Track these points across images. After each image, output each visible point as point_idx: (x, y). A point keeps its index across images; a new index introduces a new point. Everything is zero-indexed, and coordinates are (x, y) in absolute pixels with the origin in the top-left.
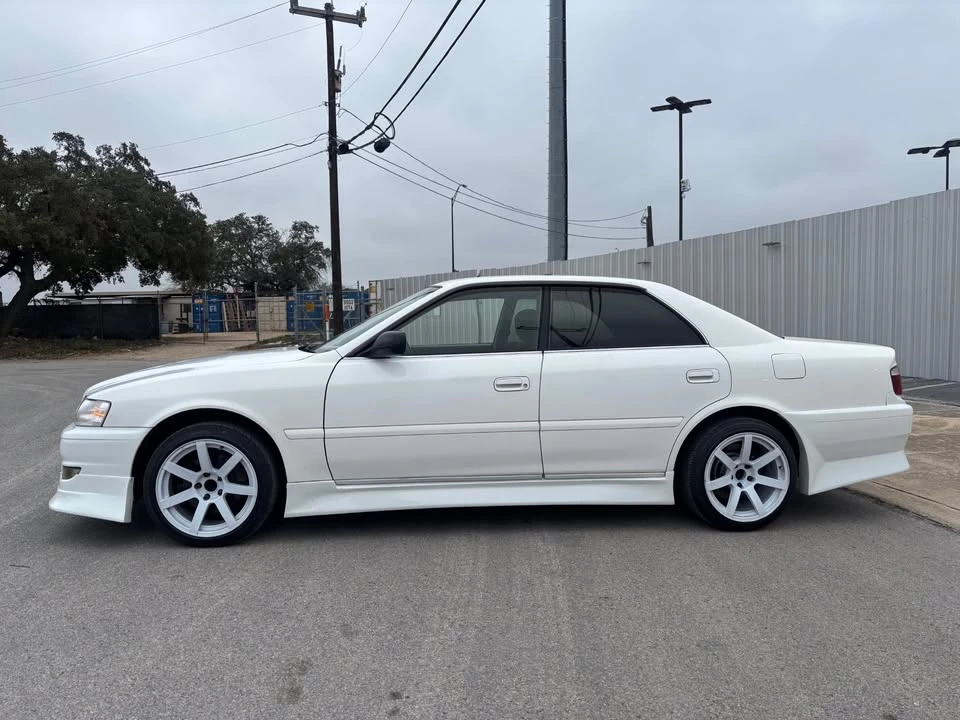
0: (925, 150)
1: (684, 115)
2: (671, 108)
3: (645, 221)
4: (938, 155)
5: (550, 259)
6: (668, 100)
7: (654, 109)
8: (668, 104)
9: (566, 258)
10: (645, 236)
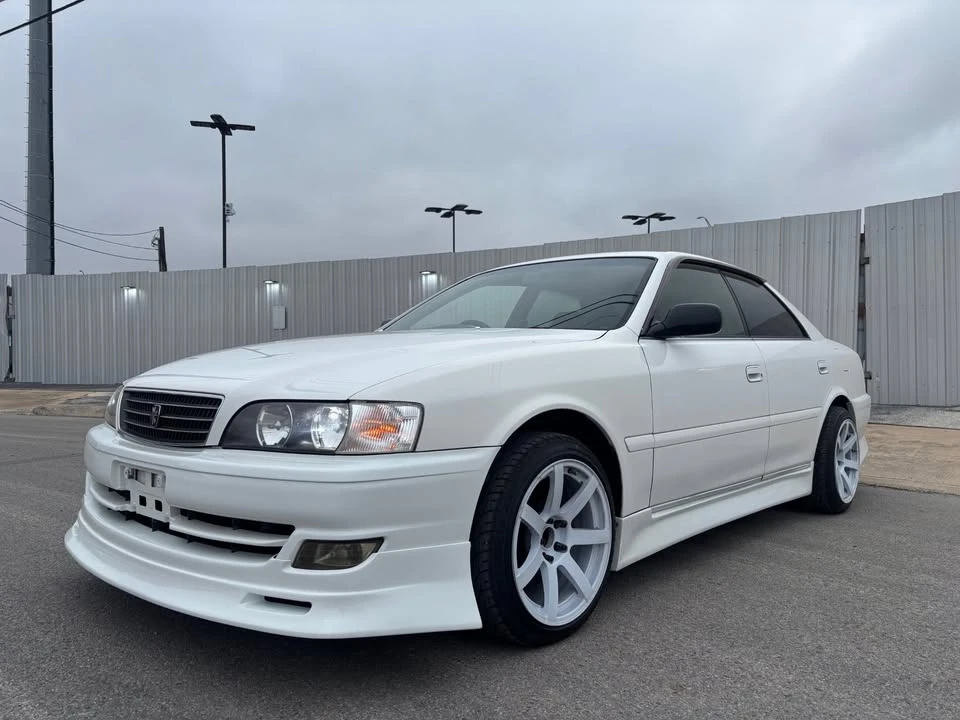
0: (438, 210)
1: (226, 137)
2: (212, 126)
3: (156, 242)
4: (447, 215)
5: (27, 273)
6: (212, 117)
7: (194, 123)
8: (212, 121)
9: (52, 273)
10: (157, 258)
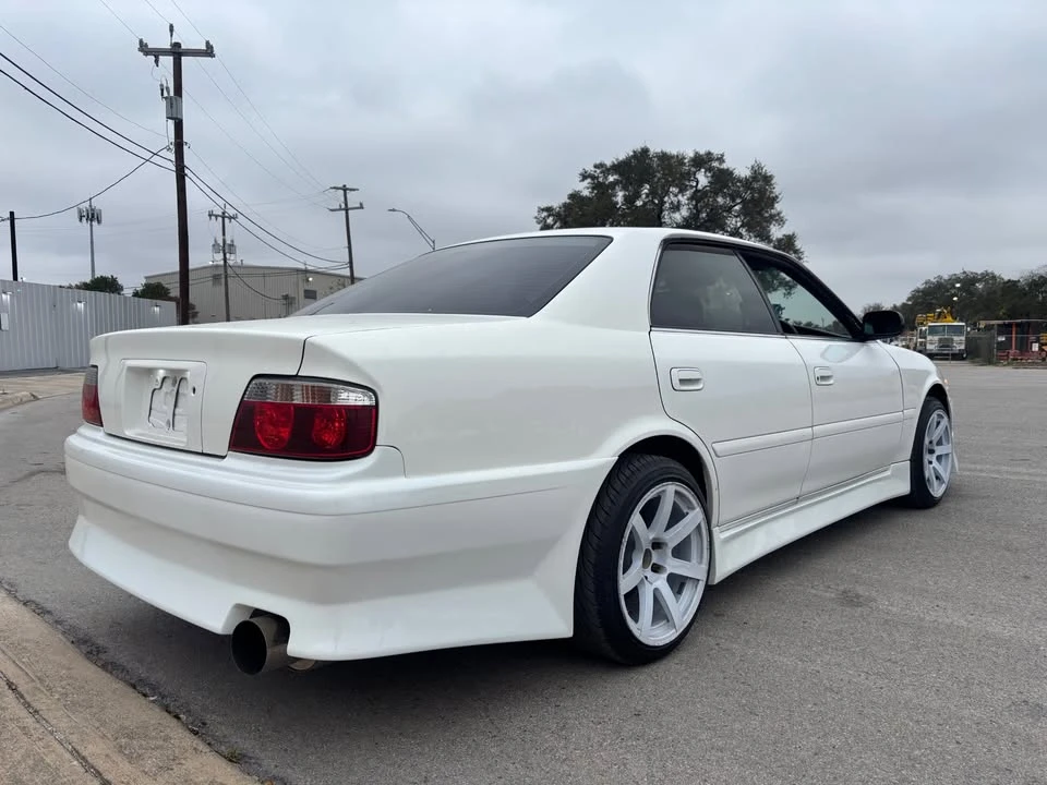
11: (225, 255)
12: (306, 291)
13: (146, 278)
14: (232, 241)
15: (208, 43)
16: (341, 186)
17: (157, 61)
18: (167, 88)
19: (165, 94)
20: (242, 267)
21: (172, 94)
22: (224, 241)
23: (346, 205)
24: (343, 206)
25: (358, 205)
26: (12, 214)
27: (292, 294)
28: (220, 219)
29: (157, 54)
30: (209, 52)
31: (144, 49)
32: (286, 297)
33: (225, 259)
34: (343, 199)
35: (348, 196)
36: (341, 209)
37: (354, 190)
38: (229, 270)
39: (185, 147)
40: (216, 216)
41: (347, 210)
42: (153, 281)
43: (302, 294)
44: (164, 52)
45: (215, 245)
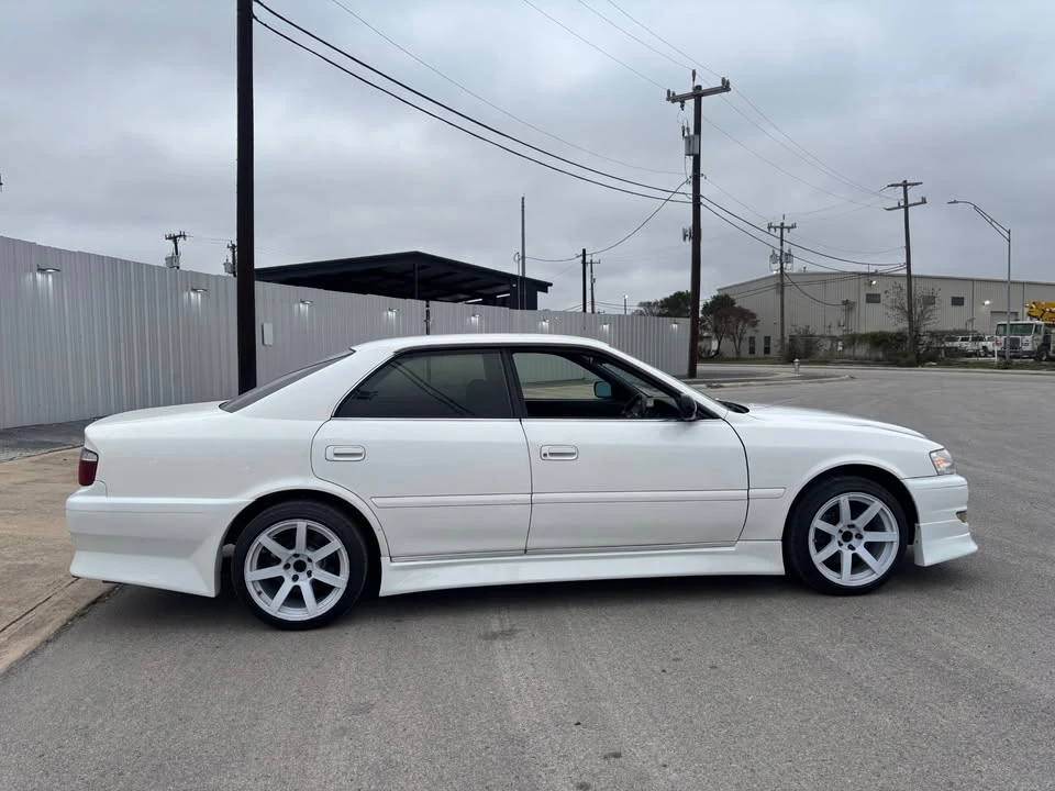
11: (782, 264)
12: (868, 295)
13: (719, 290)
14: (790, 251)
15: (723, 80)
16: (901, 182)
17: (682, 106)
18: (688, 129)
19: (686, 134)
20: (805, 274)
21: (692, 132)
22: (782, 251)
23: (906, 201)
24: (902, 204)
25: (920, 200)
26: (584, 251)
27: (852, 299)
28: (779, 230)
29: (682, 99)
30: (725, 87)
31: (672, 98)
32: (846, 303)
33: (782, 268)
34: (902, 197)
35: (909, 192)
36: (899, 207)
37: (917, 184)
38: (786, 280)
39: (702, 179)
40: (775, 228)
41: (906, 207)
42: (722, 293)
43: (863, 297)
44: (688, 97)
45: (773, 256)
